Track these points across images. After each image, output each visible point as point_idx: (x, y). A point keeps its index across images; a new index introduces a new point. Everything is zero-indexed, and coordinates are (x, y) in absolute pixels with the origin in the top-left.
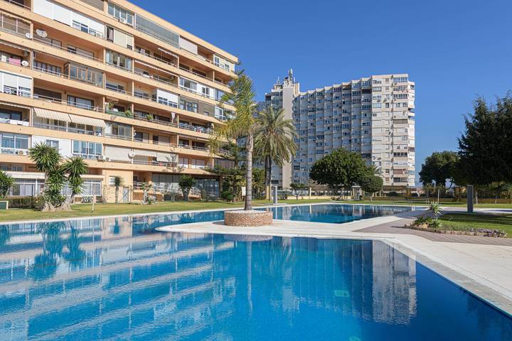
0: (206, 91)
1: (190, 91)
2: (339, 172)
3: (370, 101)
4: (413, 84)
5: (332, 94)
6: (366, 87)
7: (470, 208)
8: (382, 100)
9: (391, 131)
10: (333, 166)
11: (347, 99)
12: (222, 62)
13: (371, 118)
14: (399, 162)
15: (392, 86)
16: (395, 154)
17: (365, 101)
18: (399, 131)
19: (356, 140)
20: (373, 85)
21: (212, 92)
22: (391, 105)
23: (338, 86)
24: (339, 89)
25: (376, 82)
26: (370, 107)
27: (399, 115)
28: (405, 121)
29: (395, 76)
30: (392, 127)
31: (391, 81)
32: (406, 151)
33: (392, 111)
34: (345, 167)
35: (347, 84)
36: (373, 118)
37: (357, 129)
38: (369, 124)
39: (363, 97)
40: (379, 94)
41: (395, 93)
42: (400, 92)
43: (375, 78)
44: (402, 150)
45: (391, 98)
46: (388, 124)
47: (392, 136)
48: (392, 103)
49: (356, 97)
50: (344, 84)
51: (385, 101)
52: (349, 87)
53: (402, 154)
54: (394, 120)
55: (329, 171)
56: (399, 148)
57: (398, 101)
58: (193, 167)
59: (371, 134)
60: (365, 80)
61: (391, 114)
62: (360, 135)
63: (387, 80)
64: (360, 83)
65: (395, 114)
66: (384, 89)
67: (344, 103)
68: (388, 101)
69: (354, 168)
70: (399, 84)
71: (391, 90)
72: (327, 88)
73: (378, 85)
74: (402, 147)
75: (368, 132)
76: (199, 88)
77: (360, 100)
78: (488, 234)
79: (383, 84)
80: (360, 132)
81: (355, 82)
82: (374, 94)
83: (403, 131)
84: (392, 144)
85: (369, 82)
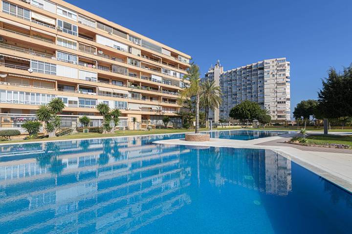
0: (175, 74)
1: (168, 75)
2: (246, 113)
3: (264, 74)
4: (289, 63)
5: (241, 71)
6: (261, 67)
7: (326, 132)
8: (270, 73)
9: (276, 90)
10: (242, 109)
11: (249, 74)
12: (183, 59)
13: (263, 83)
14: (280, 107)
15: (276, 65)
16: (278, 102)
17: (260, 74)
18: (280, 89)
19: (255, 95)
20: (265, 65)
21: (178, 74)
22: (275, 76)
23: (245, 67)
24: (245, 69)
25: (266, 63)
26: (263, 77)
27: (281, 81)
28: (284, 84)
29: (278, 59)
30: (276, 88)
31: (275, 62)
32: (285, 100)
33: (276, 79)
34: (249, 110)
35: (250, 65)
36: (265, 83)
37: (256, 90)
38: (263, 87)
39: (259, 72)
40: (268, 70)
41: (278, 68)
42: (281, 68)
43: (265, 61)
44: (282, 100)
45: (276, 71)
46: (274, 86)
47: (277, 92)
48: (276, 74)
49: (255, 72)
50: (248, 66)
51: (272, 73)
52: (251, 67)
53: (282, 102)
54: (278, 84)
55: (240, 112)
56: (280, 99)
57: (279, 73)
58: (169, 112)
59: (264, 92)
60: (260, 62)
61: (276, 80)
62: (258, 93)
63: (273, 62)
64: (257, 65)
65: (278, 80)
66: (271, 67)
67: (248, 76)
68: (274, 73)
69: (254, 111)
70: (280, 64)
71: (275, 67)
72: (238, 69)
73: (268, 65)
74: (282, 99)
75: (262, 91)
76: (172, 72)
77: (257, 74)
78: (338, 147)
79: (271, 64)
80: (257, 91)
81: (254, 64)
82: (265, 70)
83: (283, 89)
84: (276, 97)
85: (263, 64)
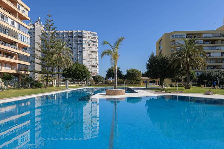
3: (82, 41)
4: (98, 37)
5: (63, 35)
6: (80, 35)
8: (87, 42)
9: (91, 56)
11: (71, 39)
13: (82, 49)
14: (93, 69)
15: (91, 37)
16: (92, 66)
17: (80, 41)
18: (93, 56)
19: (75, 58)
20: (83, 35)
22: (90, 45)
23: (66, 31)
24: (67, 33)
25: (84, 33)
26: (82, 44)
27: (94, 50)
28: (95, 52)
29: (92, 32)
30: (91, 54)
31: (90, 35)
32: (96, 65)
33: (91, 47)
35: (71, 31)
36: (83, 49)
38: (81, 52)
39: (79, 39)
40: (86, 39)
41: (92, 40)
42: (94, 40)
43: (84, 31)
44: (95, 64)
45: (90, 42)
46: (89, 53)
47: (91, 58)
48: (91, 44)
49: (75, 39)
50: (69, 31)
51: (88, 42)
52: (72, 33)
53: (95, 66)
54: (92, 52)
56: (93, 63)
57: (93, 43)
59: (82, 57)
60: (79, 31)
61: (90, 48)
63: (89, 34)
64: (77, 33)
65: (92, 49)
66: (87, 37)
67: (70, 40)
68: (89, 43)
70: (93, 36)
71: (90, 38)
72: (61, 32)
73: (85, 35)
74: (95, 63)
75: (81, 55)
77: (77, 40)
79: (87, 35)
80: (77, 55)
81: (75, 31)
82: (84, 39)
83: (95, 56)
84: (91, 62)
85: (81, 33)
